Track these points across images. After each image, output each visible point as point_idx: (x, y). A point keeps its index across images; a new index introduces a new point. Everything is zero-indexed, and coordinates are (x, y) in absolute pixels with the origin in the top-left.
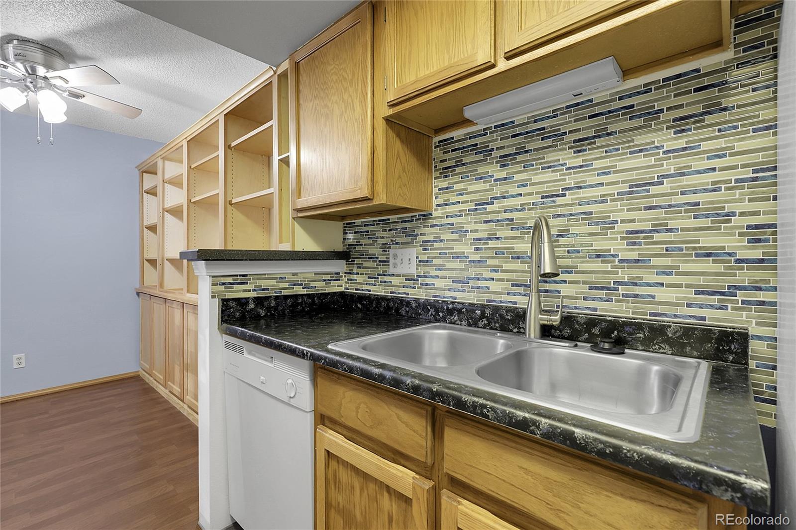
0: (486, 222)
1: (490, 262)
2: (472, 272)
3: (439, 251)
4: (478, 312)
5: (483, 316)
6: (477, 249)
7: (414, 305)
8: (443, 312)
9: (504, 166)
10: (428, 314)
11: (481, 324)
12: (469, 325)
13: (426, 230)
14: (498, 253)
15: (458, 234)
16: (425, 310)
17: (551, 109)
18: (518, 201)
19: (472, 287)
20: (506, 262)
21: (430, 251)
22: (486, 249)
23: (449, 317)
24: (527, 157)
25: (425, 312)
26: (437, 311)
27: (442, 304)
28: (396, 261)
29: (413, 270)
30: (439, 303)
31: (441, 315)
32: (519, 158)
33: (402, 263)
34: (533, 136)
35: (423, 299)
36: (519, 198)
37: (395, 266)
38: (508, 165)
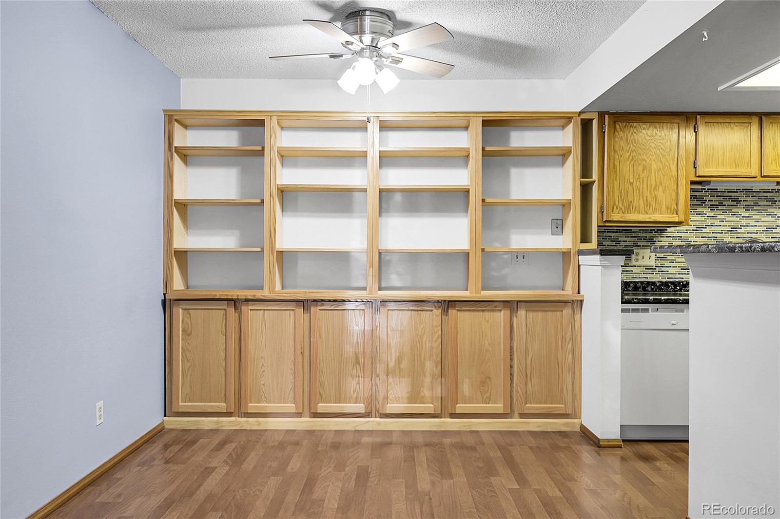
7: (658, 284)
8: (679, 286)
10: (669, 288)
13: (663, 239)
16: (667, 286)
18: (720, 229)
24: (724, 208)
26: (675, 286)
27: (679, 282)
28: (638, 257)
29: (652, 263)
30: (677, 282)
31: (678, 288)
32: (720, 208)
33: (643, 258)
34: (727, 199)
35: (664, 280)
36: (720, 227)
37: (637, 260)
38: (714, 210)
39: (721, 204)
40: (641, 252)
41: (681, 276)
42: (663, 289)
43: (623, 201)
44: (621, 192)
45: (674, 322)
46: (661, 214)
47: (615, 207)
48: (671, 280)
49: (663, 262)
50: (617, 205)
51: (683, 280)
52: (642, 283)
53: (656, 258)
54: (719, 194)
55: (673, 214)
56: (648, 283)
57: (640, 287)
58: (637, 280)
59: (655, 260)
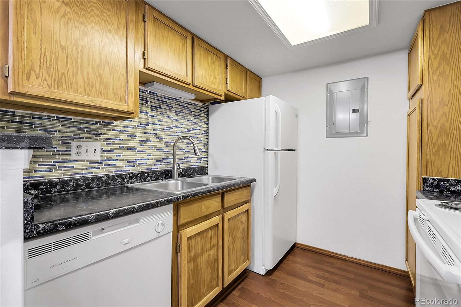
0: (146, 133)
1: (147, 152)
2: (139, 156)
3: (119, 145)
4: (146, 175)
5: (148, 176)
6: (142, 145)
7: (104, 179)
9: (153, 110)
10: (116, 182)
11: (147, 180)
12: (142, 182)
13: (108, 132)
14: (151, 148)
15: (131, 137)
16: (114, 180)
17: (169, 96)
19: (138, 164)
20: (154, 152)
21: (112, 145)
22: (145, 145)
23: (130, 180)
24: (161, 110)
25: (113, 182)
26: (122, 179)
27: (126, 174)
28: (80, 151)
29: (98, 156)
30: (124, 174)
31: (125, 180)
32: (159, 109)
33: (87, 152)
34: (163, 103)
35: (111, 174)
36: (159, 126)
37: (79, 154)
38: (155, 111)
39: (159, 107)
40: (85, 145)
41: (127, 168)
42: (110, 183)
43: (48, 69)
44: (45, 55)
45: (126, 241)
46: (108, 99)
47: (33, 75)
48: (118, 173)
49: (109, 156)
50: (37, 72)
51: (130, 172)
52: (85, 179)
53: (102, 152)
54: (158, 98)
55: (121, 102)
56: (93, 179)
57: (83, 185)
58: (78, 177)
59: (101, 153)
